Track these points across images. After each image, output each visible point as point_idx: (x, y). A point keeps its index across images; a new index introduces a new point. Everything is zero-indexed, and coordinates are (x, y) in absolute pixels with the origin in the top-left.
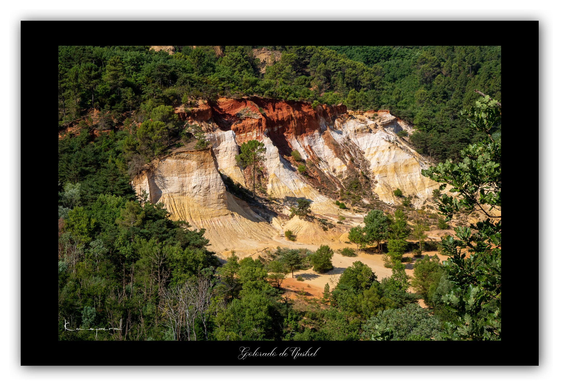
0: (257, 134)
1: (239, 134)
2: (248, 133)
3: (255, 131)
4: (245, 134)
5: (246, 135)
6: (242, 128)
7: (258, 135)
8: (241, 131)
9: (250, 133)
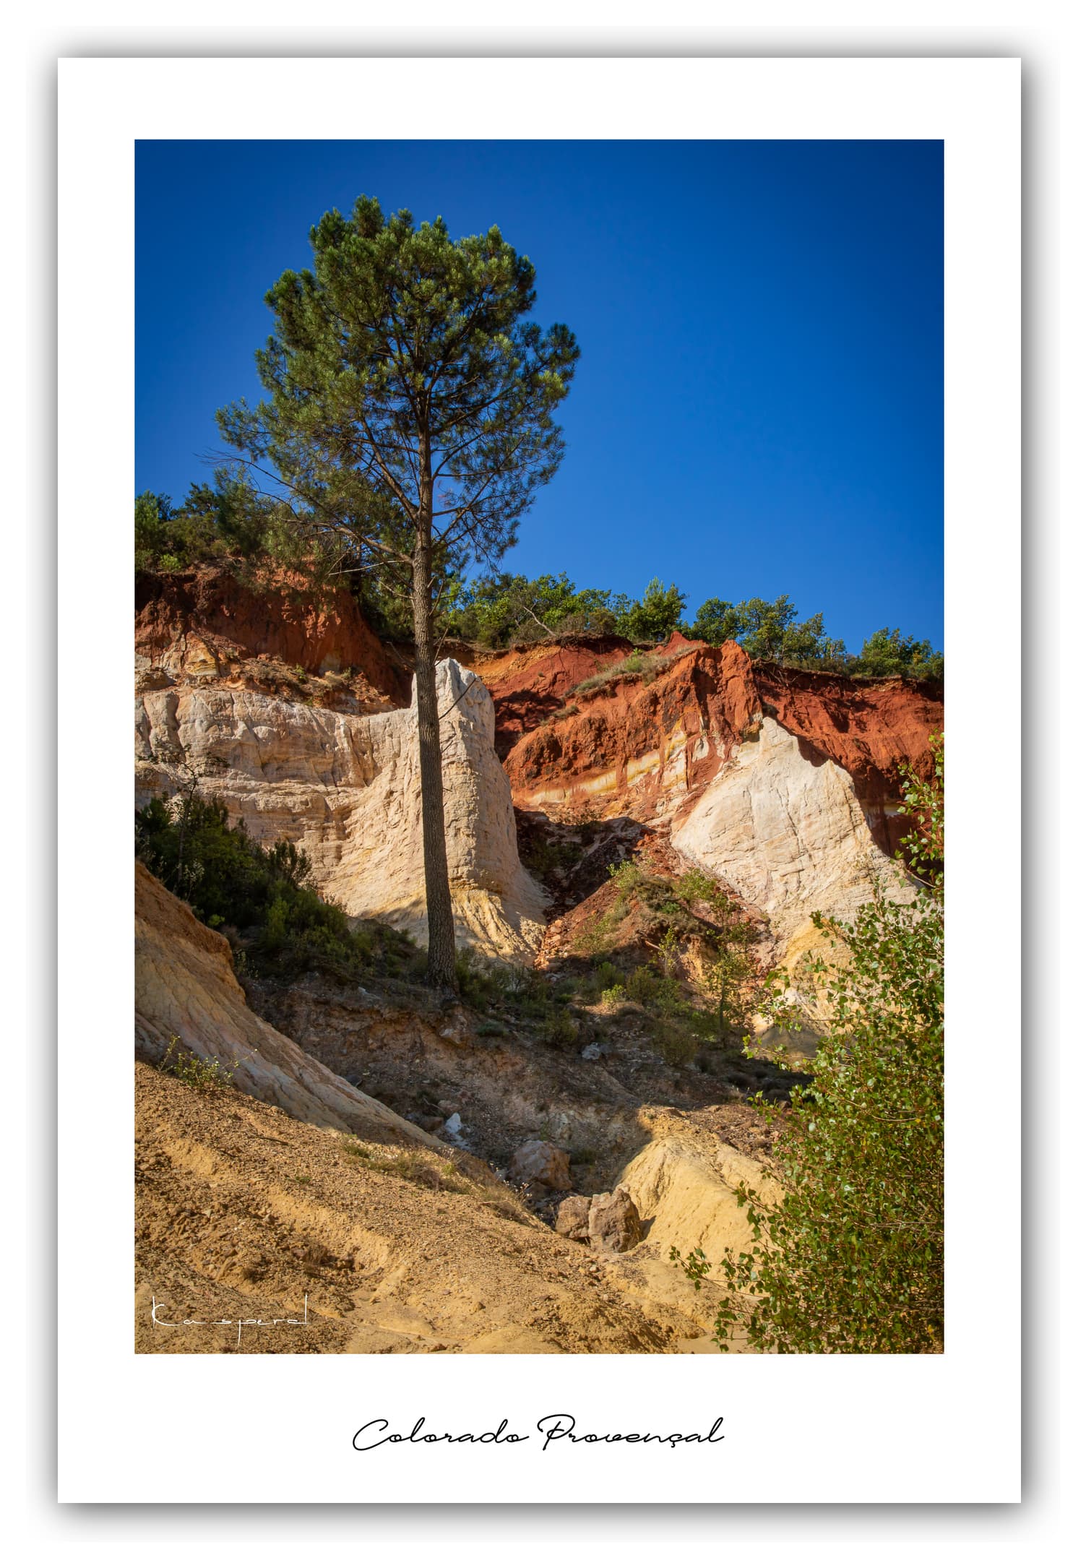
0: (689, 751)
1: (569, 783)
2: (632, 767)
3: (679, 737)
4: (610, 778)
5: (622, 781)
6: (586, 738)
7: (701, 754)
8: (583, 761)
9: (650, 760)
